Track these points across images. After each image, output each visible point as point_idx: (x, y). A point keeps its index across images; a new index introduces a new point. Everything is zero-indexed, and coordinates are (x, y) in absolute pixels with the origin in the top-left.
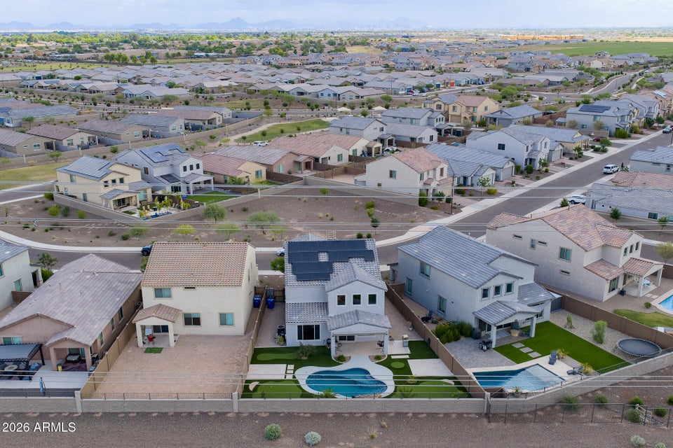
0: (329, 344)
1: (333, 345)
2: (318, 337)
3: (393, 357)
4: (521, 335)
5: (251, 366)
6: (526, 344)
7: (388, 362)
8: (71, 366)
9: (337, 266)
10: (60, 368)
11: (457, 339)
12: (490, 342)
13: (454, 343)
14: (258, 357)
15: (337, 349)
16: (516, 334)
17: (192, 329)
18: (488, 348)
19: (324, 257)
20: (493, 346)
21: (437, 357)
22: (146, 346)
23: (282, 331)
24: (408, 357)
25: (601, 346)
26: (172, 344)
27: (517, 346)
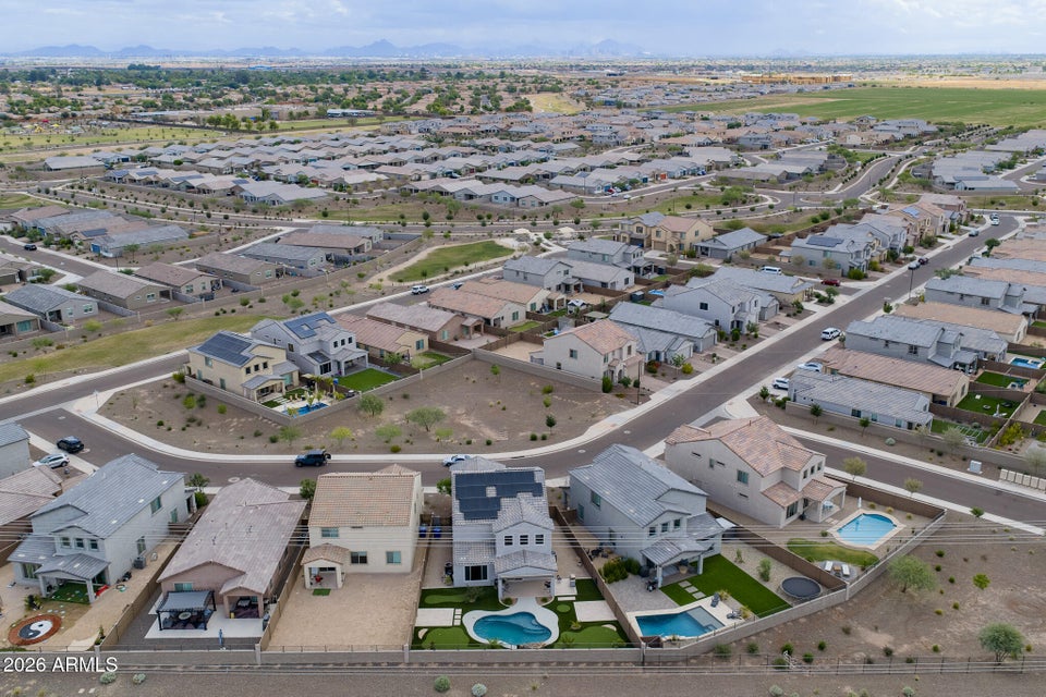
0: (496, 584)
1: (500, 586)
2: (485, 578)
3: (559, 599)
4: (689, 572)
5: (419, 610)
6: (693, 582)
7: (554, 606)
8: (243, 612)
9: (505, 501)
10: (232, 614)
11: (625, 577)
12: (656, 583)
13: (621, 582)
14: (426, 599)
15: (504, 590)
16: (684, 571)
17: (359, 568)
18: (654, 588)
19: (491, 492)
20: (660, 585)
21: (603, 599)
22: (314, 587)
23: (449, 569)
24: (574, 598)
25: (766, 585)
26: (340, 584)
27: (683, 585)
